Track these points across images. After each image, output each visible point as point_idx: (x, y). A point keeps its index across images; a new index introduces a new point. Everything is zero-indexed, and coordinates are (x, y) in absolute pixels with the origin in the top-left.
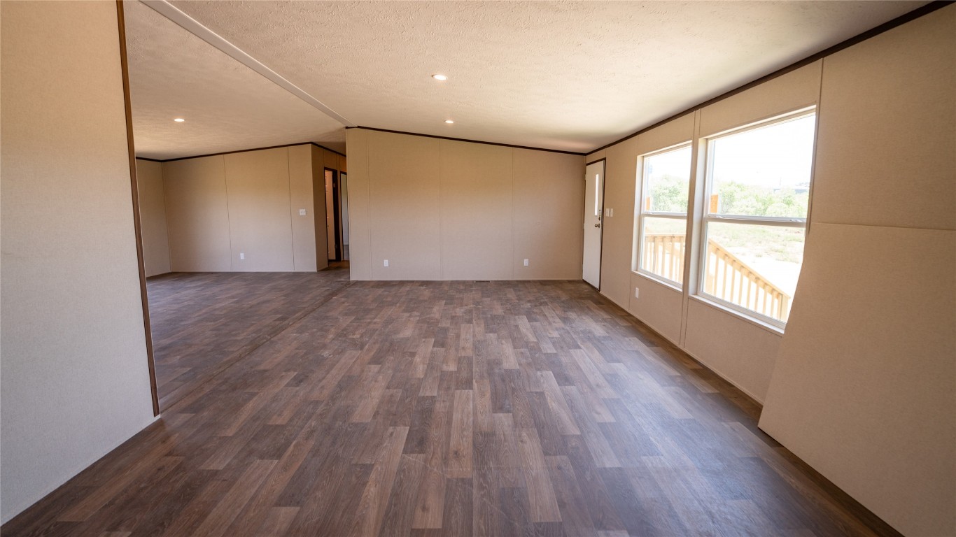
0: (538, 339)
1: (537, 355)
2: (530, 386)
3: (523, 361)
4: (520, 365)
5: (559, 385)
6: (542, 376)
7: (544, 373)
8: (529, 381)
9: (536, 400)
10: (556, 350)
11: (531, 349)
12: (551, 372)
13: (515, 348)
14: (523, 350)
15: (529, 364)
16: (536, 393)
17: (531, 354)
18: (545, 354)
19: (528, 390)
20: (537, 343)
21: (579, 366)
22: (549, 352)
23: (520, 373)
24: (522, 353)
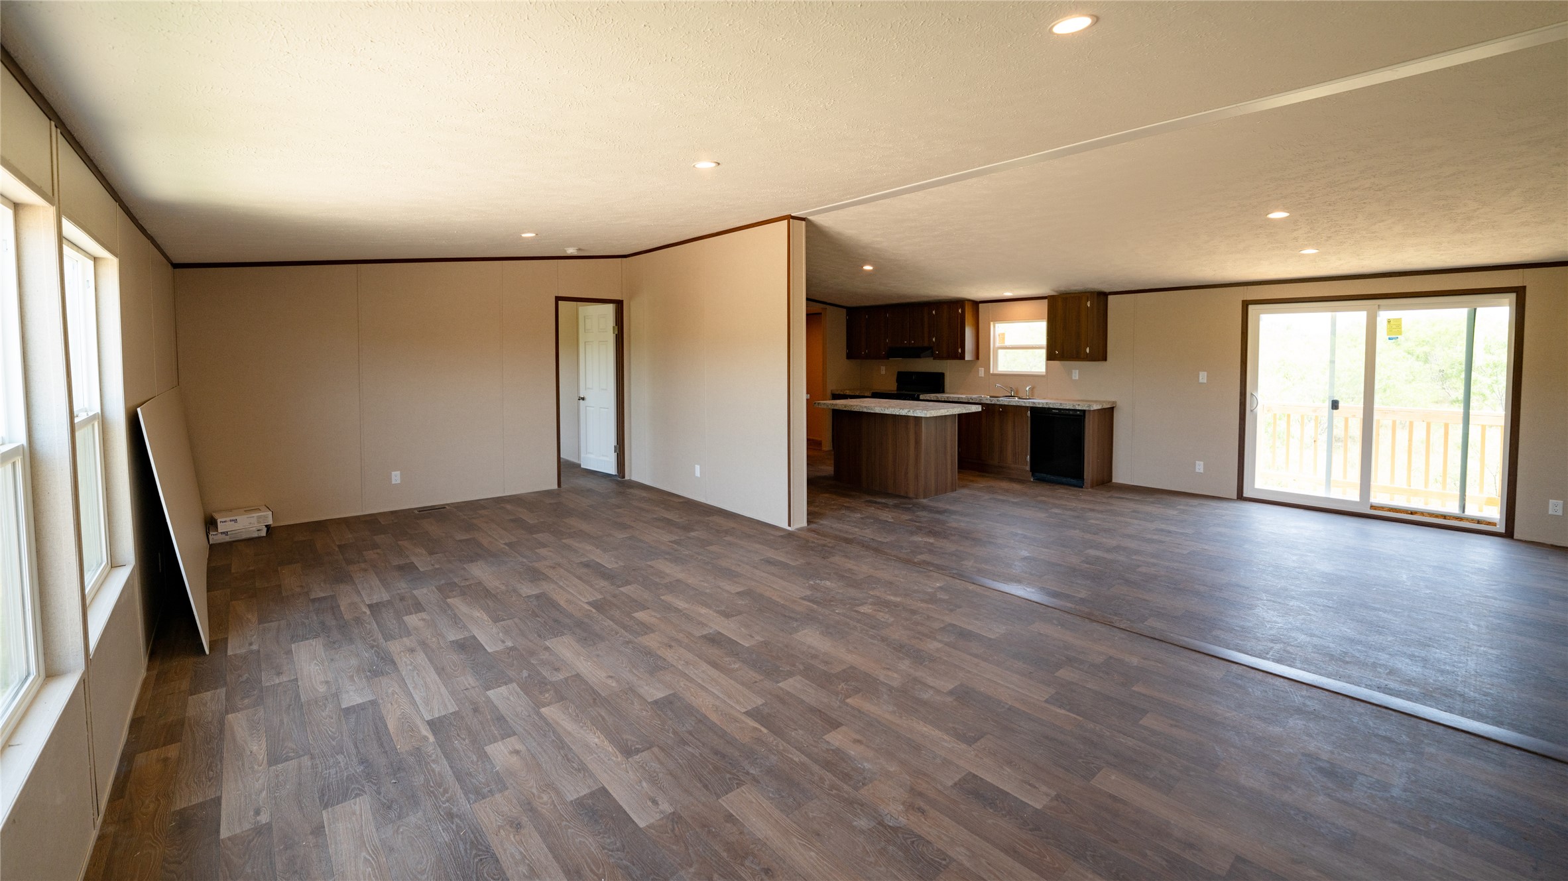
0: (541, 717)
1: (525, 673)
2: (516, 624)
3: (545, 656)
4: (547, 649)
5: (474, 637)
6: (503, 642)
7: (500, 647)
8: (520, 630)
9: (500, 613)
10: (488, 698)
11: (543, 684)
12: (489, 650)
13: (578, 675)
14: (560, 676)
15: (532, 653)
16: (504, 620)
17: (539, 674)
18: (511, 681)
19: (516, 620)
20: (538, 705)
21: (439, 674)
22: (503, 690)
23: (540, 636)
24: (557, 670)
